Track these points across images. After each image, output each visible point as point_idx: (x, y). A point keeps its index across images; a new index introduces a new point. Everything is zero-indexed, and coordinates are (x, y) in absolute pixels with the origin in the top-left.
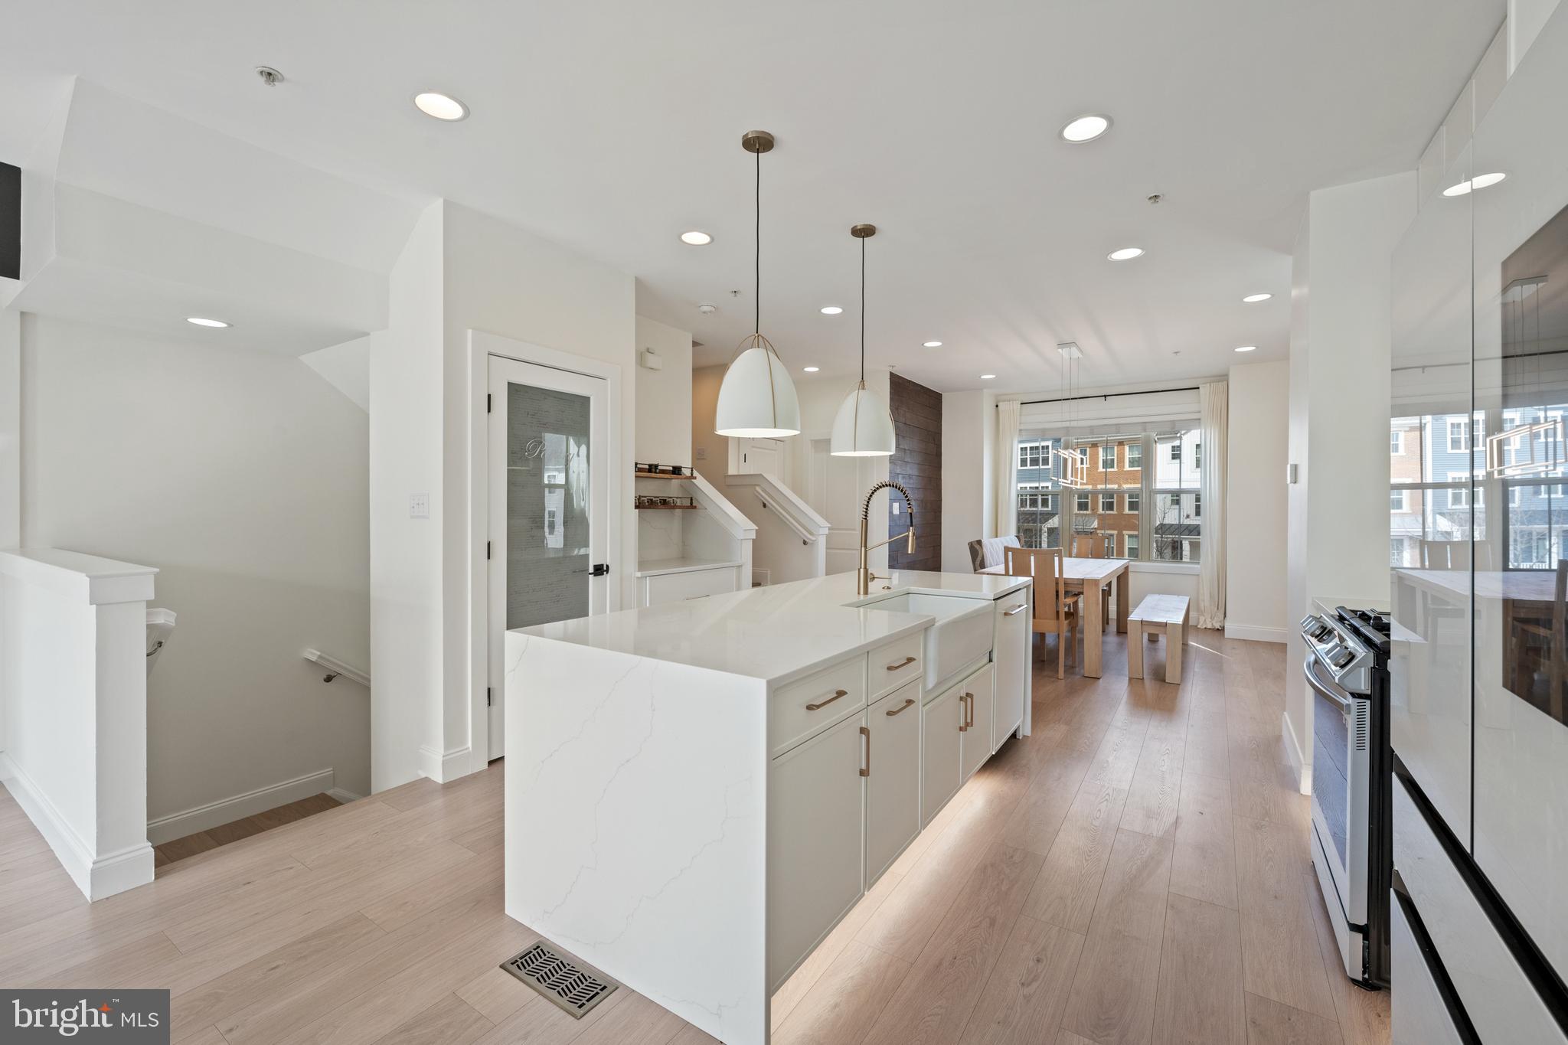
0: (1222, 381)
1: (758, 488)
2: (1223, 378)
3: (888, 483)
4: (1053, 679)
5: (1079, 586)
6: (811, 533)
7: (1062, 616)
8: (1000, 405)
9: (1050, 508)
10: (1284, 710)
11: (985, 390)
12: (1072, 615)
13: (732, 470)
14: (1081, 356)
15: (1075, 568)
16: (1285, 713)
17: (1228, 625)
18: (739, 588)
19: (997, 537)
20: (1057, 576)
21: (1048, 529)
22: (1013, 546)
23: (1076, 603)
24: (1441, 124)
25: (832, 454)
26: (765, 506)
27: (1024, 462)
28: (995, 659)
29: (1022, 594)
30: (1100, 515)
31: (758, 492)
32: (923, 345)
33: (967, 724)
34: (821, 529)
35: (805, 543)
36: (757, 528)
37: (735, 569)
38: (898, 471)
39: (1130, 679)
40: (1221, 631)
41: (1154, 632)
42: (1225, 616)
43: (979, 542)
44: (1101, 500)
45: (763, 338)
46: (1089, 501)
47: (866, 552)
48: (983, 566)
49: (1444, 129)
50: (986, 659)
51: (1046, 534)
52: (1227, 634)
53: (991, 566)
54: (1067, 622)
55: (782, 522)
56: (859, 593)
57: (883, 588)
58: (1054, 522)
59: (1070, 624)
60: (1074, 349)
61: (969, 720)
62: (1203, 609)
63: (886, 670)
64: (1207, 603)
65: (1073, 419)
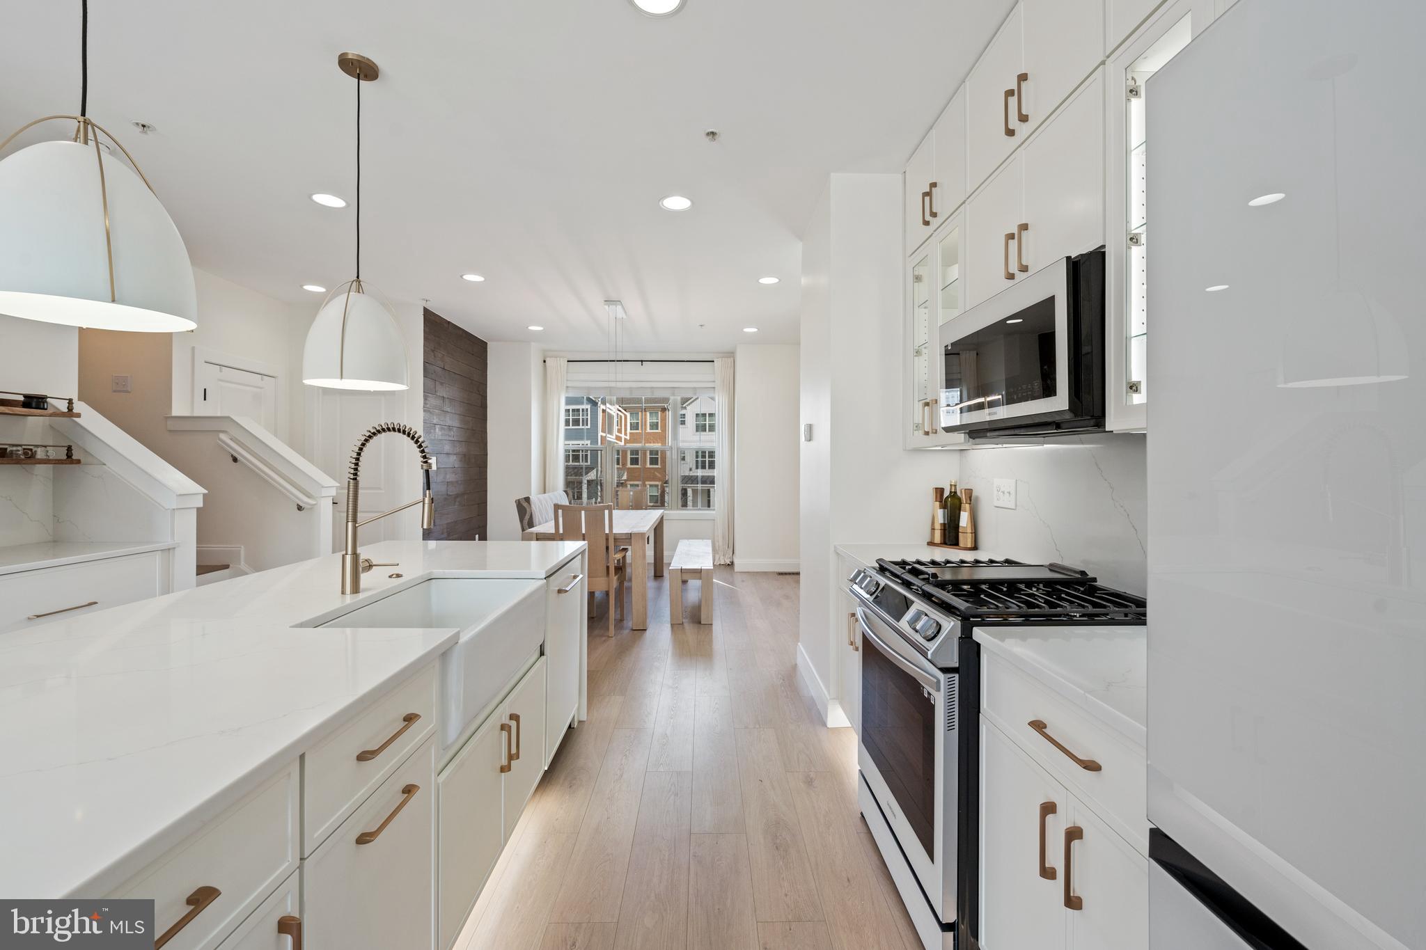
0: (730, 357)
1: (222, 436)
2: (731, 355)
3: (391, 427)
4: (604, 638)
5: (627, 541)
6: (309, 496)
7: (612, 570)
8: (548, 360)
9: (589, 463)
10: (798, 641)
11: (533, 344)
12: (620, 569)
13: (178, 409)
14: (625, 317)
15: (626, 522)
16: (799, 644)
17: (736, 562)
18: (167, 589)
19: (545, 493)
20: (607, 531)
21: (588, 481)
22: (563, 504)
23: (624, 557)
24: (931, 128)
25: (307, 382)
26: (235, 460)
27: (567, 422)
28: (547, 651)
29: (577, 561)
30: (629, 468)
31: (223, 442)
32: (461, 277)
33: (511, 757)
34: (323, 489)
35: (300, 508)
36: (206, 492)
37: (158, 556)
38: (435, 421)
39: (672, 625)
40: (731, 565)
41: (686, 575)
42: (733, 553)
43: (527, 499)
44: (648, 456)
45: (93, 125)
46: (640, 457)
47: (355, 529)
48: (531, 525)
49: (933, 131)
50: (538, 652)
51: (586, 485)
52: (737, 568)
53: (540, 524)
54: (617, 577)
55: (264, 482)
56: (343, 592)
57: (390, 577)
58: (592, 475)
59: (618, 579)
60: (619, 307)
61: (514, 751)
62: (717, 548)
63: (356, 761)
64: (721, 544)
65: (618, 380)
